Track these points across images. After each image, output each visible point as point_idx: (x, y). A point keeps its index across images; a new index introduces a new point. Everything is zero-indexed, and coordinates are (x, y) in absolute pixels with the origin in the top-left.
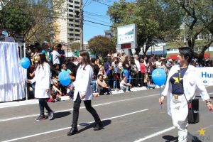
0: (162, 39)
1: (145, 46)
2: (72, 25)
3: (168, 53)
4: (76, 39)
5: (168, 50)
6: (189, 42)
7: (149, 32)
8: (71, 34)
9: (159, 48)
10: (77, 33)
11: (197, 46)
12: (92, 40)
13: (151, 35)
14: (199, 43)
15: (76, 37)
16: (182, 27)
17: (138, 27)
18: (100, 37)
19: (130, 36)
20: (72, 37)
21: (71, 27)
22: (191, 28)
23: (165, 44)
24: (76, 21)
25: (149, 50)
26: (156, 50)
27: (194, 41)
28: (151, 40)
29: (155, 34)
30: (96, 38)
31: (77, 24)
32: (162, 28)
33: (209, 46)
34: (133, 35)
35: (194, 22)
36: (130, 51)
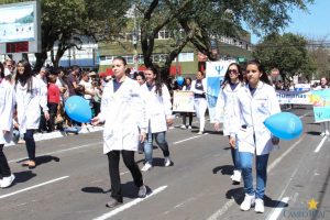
0: (90, 36)
1: (56, 48)
3: (102, 63)
5: (103, 57)
6: (144, 44)
7: (65, 21)
9: (83, 53)
11: (158, 51)
13: (69, 27)
14: (161, 46)
16: (130, 14)
17: (43, 8)
19: (26, 26)
22: (148, 16)
23: (96, 46)
25: (64, 58)
26: (77, 57)
27: (152, 41)
28: (69, 38)
29: (76, 26)
32: (91, 14)
33: (180, 51)
34: (32, 25)
36: (25, 56)
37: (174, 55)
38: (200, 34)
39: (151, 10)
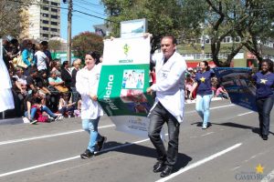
2: (47, 15)
4: (52, 36)
6: (213, 46)
8: (45, 29)
10: (53, 27)
12: (77, 38)
13: (160, 35)
15: (52, 33)
18: (88, 34)
19: (138, 35)
20: (46, 32)
21: (45, 19)
22: (216, 28)
24: (53, 10)
30: (82, 34)
31: (55, 14)
32: (174, 28)
35: (221, 20)
37: (234, 54)
38: (251, 40)
39: (218, 24)
